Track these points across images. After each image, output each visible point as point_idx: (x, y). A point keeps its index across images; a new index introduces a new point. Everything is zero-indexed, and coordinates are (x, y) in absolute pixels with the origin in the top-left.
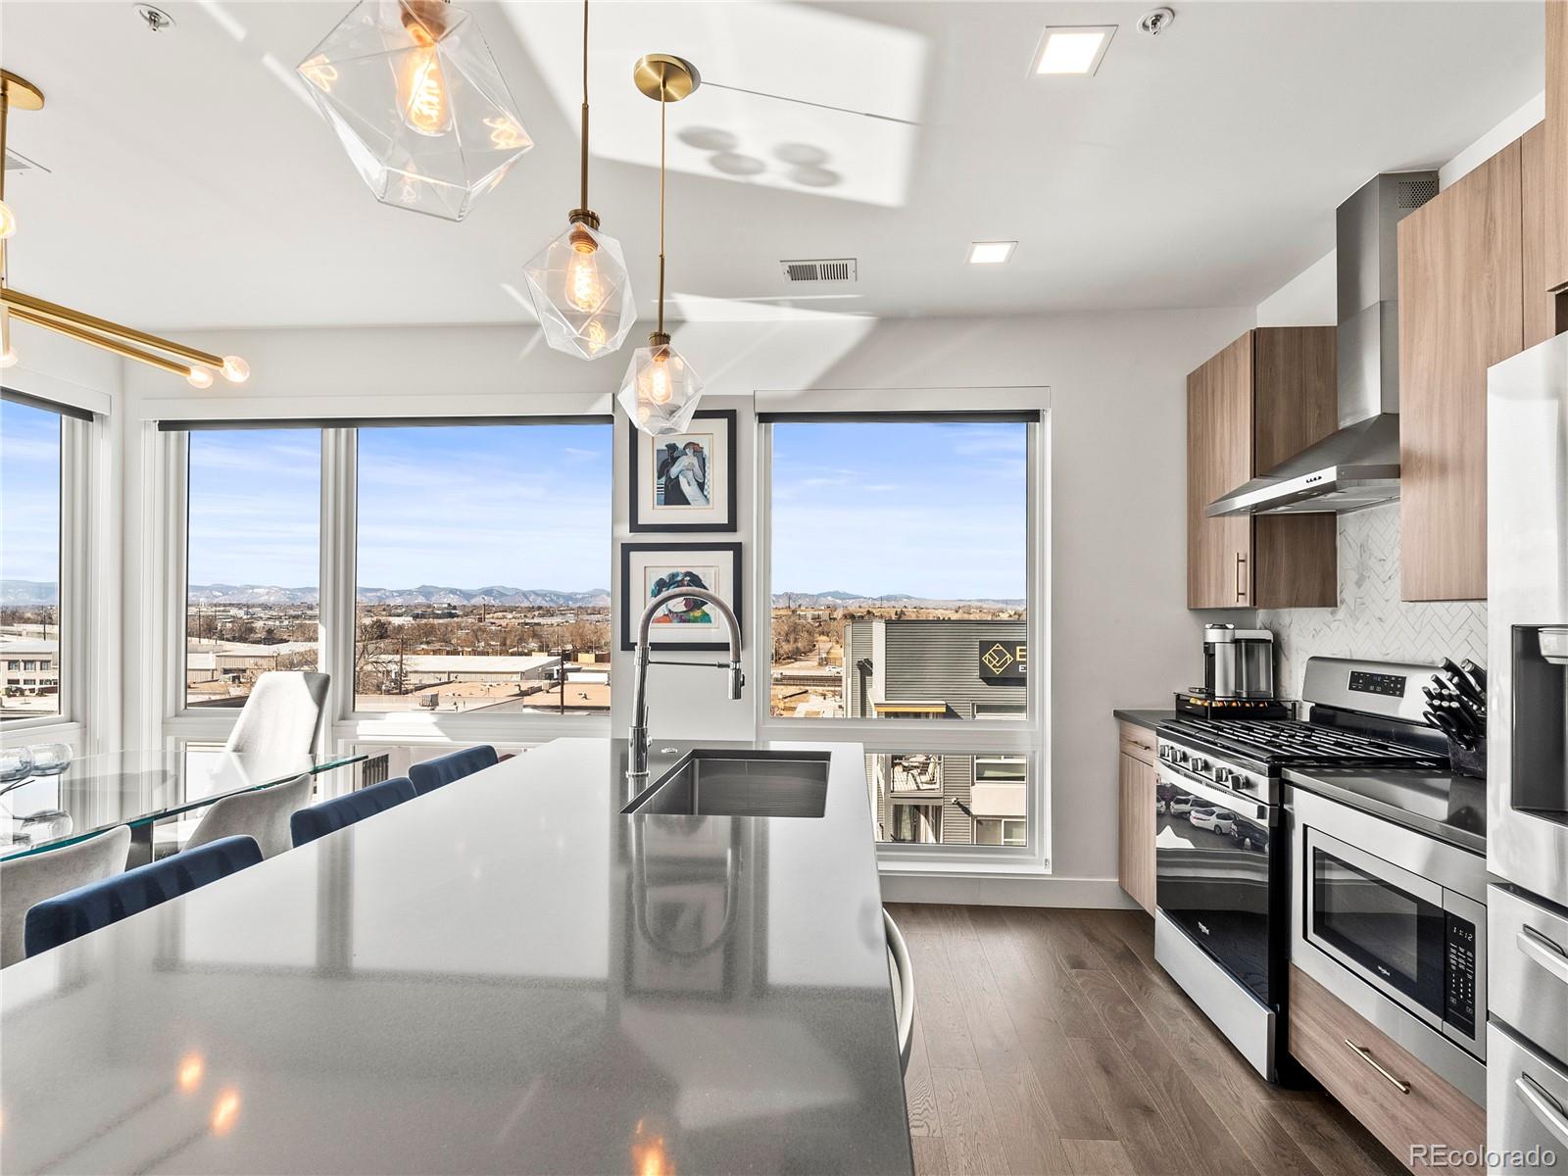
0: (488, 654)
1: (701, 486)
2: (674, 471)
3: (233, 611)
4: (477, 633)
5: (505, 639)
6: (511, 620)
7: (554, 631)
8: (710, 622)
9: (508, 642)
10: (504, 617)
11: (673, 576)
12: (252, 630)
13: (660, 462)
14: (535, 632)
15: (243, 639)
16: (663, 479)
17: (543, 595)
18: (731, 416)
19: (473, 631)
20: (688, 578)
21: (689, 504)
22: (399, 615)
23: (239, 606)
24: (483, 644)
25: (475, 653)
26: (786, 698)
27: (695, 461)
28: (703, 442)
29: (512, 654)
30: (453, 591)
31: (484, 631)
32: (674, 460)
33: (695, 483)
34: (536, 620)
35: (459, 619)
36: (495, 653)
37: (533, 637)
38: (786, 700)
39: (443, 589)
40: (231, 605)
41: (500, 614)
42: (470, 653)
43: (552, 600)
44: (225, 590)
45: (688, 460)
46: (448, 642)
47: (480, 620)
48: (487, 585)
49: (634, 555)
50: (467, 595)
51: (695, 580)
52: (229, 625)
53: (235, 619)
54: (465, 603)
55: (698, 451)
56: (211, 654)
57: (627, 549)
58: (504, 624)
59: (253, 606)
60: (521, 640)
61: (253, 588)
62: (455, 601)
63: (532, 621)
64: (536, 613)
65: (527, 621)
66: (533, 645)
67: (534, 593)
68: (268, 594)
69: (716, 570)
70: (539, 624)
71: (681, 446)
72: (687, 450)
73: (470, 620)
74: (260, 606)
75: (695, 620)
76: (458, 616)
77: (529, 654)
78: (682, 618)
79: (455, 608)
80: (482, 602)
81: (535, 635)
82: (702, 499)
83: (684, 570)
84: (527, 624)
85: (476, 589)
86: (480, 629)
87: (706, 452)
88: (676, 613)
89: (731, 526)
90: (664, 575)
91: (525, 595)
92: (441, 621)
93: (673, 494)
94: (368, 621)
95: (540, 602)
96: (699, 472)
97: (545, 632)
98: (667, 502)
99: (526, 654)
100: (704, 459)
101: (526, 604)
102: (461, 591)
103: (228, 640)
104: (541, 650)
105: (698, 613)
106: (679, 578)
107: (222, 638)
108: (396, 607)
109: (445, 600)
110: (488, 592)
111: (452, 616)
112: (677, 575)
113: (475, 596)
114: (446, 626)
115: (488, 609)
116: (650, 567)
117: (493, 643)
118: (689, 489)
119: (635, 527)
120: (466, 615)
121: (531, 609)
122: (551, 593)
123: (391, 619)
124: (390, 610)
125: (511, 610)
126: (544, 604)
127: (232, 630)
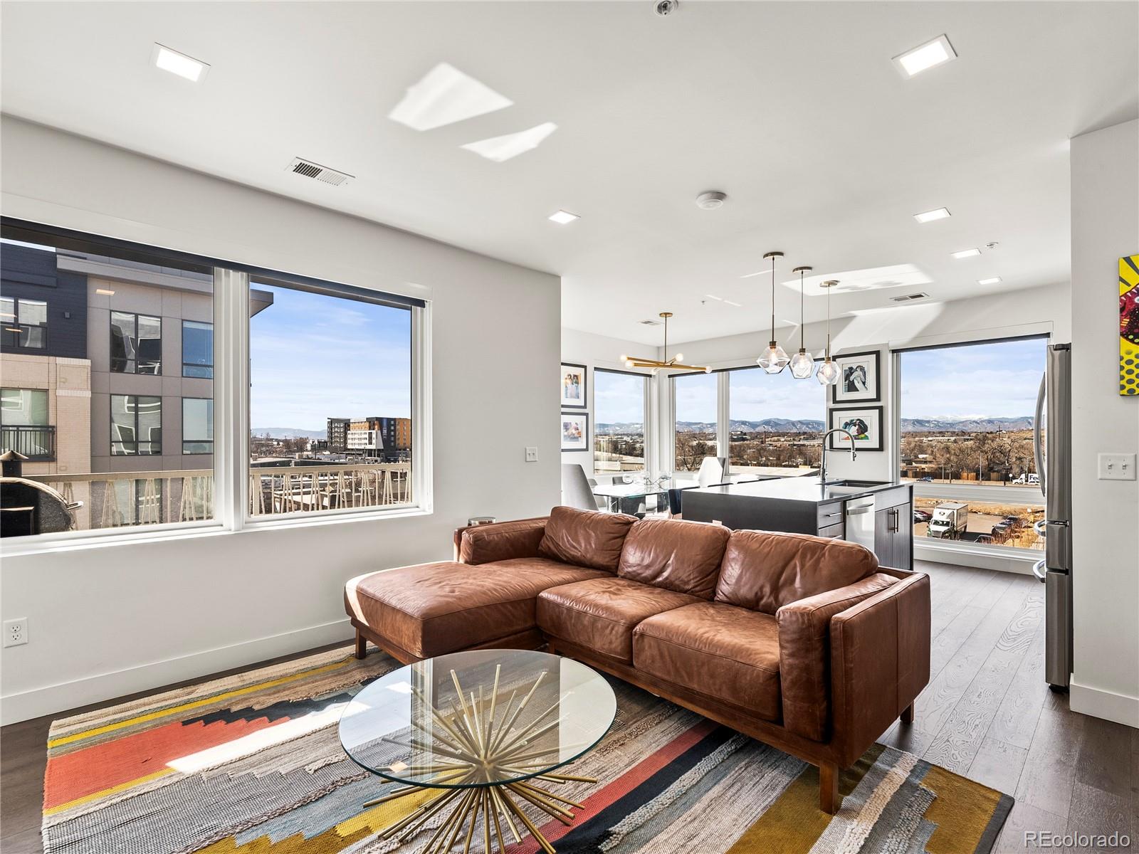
0: (768, 466)
1: (864, 383)
2: (851, 378)
3: (625, 438)
4: (760, 451)
5: (779, 456)
6: (784, 442)
7: (815, 450)
8: (869, 439)
9: (782, 458)
10: (779, 440)
11: (852, 421)
12: (634, 449)
13: (845, 375)
14: (801, 450)
15: (631, 454)
16: (847, 382)
17: (807, 423)
18: (877, 353)
19: (758, 450)
20: (858, 421)
21: (859, 390)
22: (711, 440)
23: (627, 435)
24: (764, 459)
25: (759, 465)
26: (1037, 512)
27: (861, 373)
29: (785, 466)
30: (744, 423)
31: (765, 450)
32: (852, 373)
33: (861, 382)
34: (801, 442)
35: (748, 442)
36: (772, 465)
37: (799, 454)
38: (1038, 514)
39: (737, 422)
40: (624, 434)
41: (776, 438)
42: (755, 465)
43: (814, 427)
44: (621, 425)
45: (859, 373)
46: (741, 457)
47: (762, 442)
48: (767, 418)
49: (835, 413)
50: (754, 425)
51: (861, 422)
52: (624, 446)
53: (627, 443)
54: (752, 430)
55: (862, 369)
56: (618, 463)
57: (831, 411)
58: (779, 445)
59: (634, 435)
60: (791, 457)
61: (634, 424)
62: (745, 429)
63: (799, 443)
64: (802, 437)
65: (796, 443)
66: (800, 460)
67: (800, 422)
68: (641, 427)
69: (871, 418)
70: (804, 445)
71: (855, 368)
72: (857, 369)
73: (755, 443)
74: (637, 435)
75: (862, 439)
76: (747, 440)
77: (797, 466)
78: (856, 438)
79: (745, 434)
80: (763, 430)
81: (801, 453)
82: (865, 389)
83: (856, 418)
84: (795, 445)
85: (759, 421)
86: (762, 448)
87: (866, 369)
89: (878, 399)
90: (848, 421)
91: (793, 424)
92: (736, 443)
93: (851, 387)
94: (695, 443)
95: (804, 429)
96: (863, 378)
97: (809, 451)
98: (849, 390)
99: (794, 467)
100: (865, 372)
101: (795, 430)
102: (749, 423)
103: (624, 454)
104: (805, 464)
105: (863, 436)
106: (855, 421)
107: (620, 454)
108: (709, 434)
109: (739, 429)
110: (767, 423)
111: (744, 440)
112: (853, 420)
113: (759, 426)
114: (740, 446)
115: (767, 434)
116: (841, 418)
117: (771, 458)
118: (858, 385)
119: (835, 401)
120: (753, 439)
121: (799, 434)
122: (813, 422)
123: (706, 442)
124: (706, 436)
125: (783, 435)
126: (807, 430)
127: (625, 449)
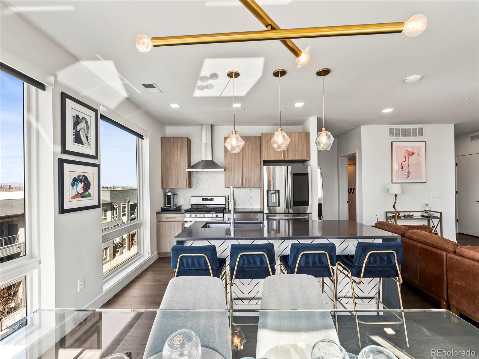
1: (87, 137)
2: (79, 128)
8: (91, 197)
11: (79, 176)
13: (74, 123)
16: (75, 130)
18: (96, 112)
20: (84, 178)
21: (84, 145)
27: (85, 126)
28: (88, 119)
32: (79, 123)
33: (85, 136)
45: (83, 125)
49: (65, 165)
51: (86, 178)
55: (86, 123)
57: (62, 162)
69: (93, 175)
71: (81, 118)
72: (83, 120)
75: (86, 196)
78: (82, 196)
82: (88, 144)
83: (82, 174)
87: (89, 124)
88: (80, 193)
89: (97, 156)
90: (76, 175)
93: (78, 139)
96: (86, 132)
98: (76, 141)
100: (88, 126)
105: (87, 193)
106: (81, 178)
116: (71, 171)
118: (83, 138)
119: (64, 151)
